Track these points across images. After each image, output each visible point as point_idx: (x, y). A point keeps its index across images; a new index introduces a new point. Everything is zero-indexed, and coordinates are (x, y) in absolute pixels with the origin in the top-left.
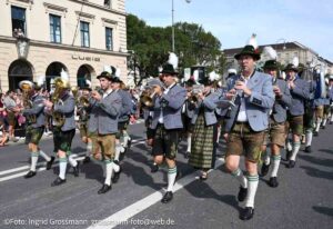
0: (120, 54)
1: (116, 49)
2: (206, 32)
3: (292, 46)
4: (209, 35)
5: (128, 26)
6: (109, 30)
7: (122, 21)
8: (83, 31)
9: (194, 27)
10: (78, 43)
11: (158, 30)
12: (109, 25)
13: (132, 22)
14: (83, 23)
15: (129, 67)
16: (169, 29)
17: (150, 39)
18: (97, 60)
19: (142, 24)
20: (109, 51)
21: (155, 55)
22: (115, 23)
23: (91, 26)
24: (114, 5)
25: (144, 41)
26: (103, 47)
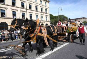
1: (48, 20)
2: (65, 16)
3: (84, 18)
4: (66, 17)
5: (50, 16)
9: (63, 16)
10: (41, 20)
11: (56, 16)
12: (47, 16)
13: (51, 15)
14: (42, 16)
16: (58, 16)
17: (54, 18)
18: (44, 23)
19: (53, 16)
21: (55, 21)
24: (47, 12)
26: (45, 20)
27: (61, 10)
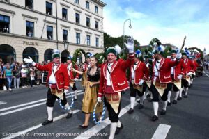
27: (130, 26)
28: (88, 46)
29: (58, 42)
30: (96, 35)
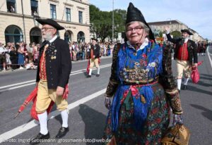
0: (86, 25)
1: (84, 22)
3: (174, 22)
5: (90, 11)
6: (80, 13)
7: (87, 8)
8: (67, 13)
10: (65, 19)
12: (81, 10)
14: (67, 9)
15: (91, 32)
16: (111, 12)
18: (74, 28)
19: (97, 10)
20: (80, 23)
21: (104, 25)
22: (83, 9)
23: (71, 10)
25: (99, 19)
26: (78, 22)
28: (68, 22)
29: (23, 17)
30: (79, 8)
